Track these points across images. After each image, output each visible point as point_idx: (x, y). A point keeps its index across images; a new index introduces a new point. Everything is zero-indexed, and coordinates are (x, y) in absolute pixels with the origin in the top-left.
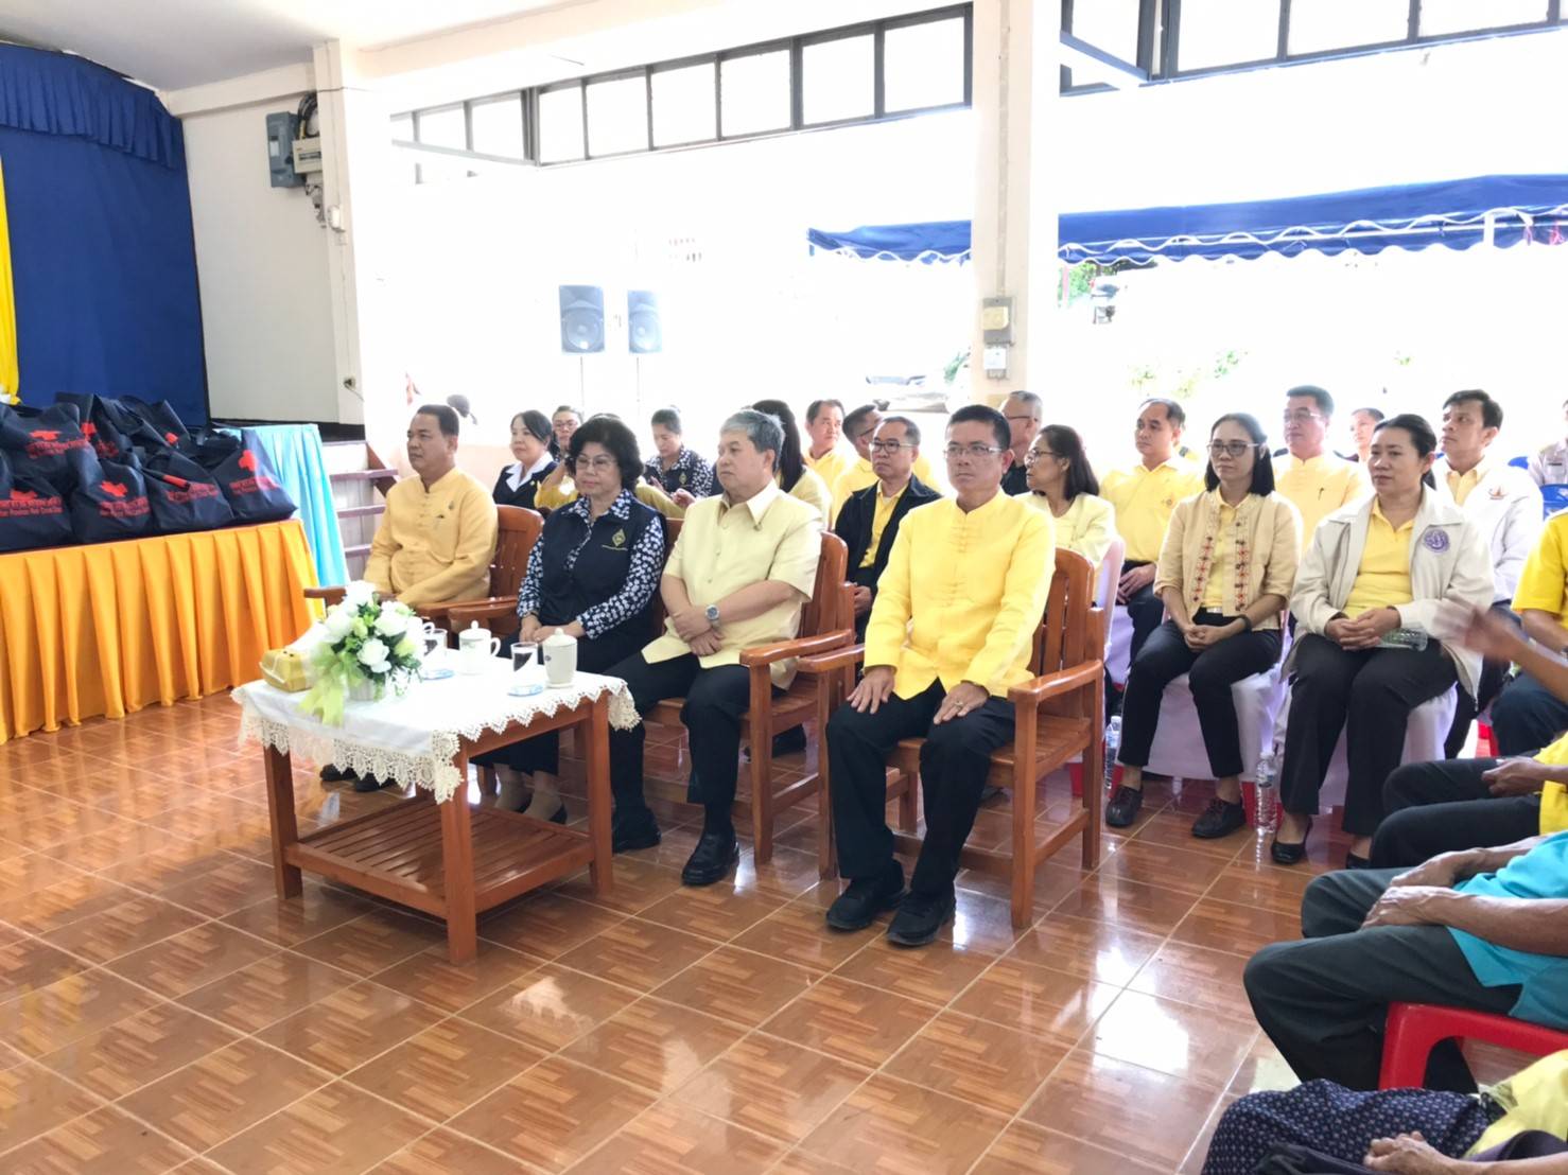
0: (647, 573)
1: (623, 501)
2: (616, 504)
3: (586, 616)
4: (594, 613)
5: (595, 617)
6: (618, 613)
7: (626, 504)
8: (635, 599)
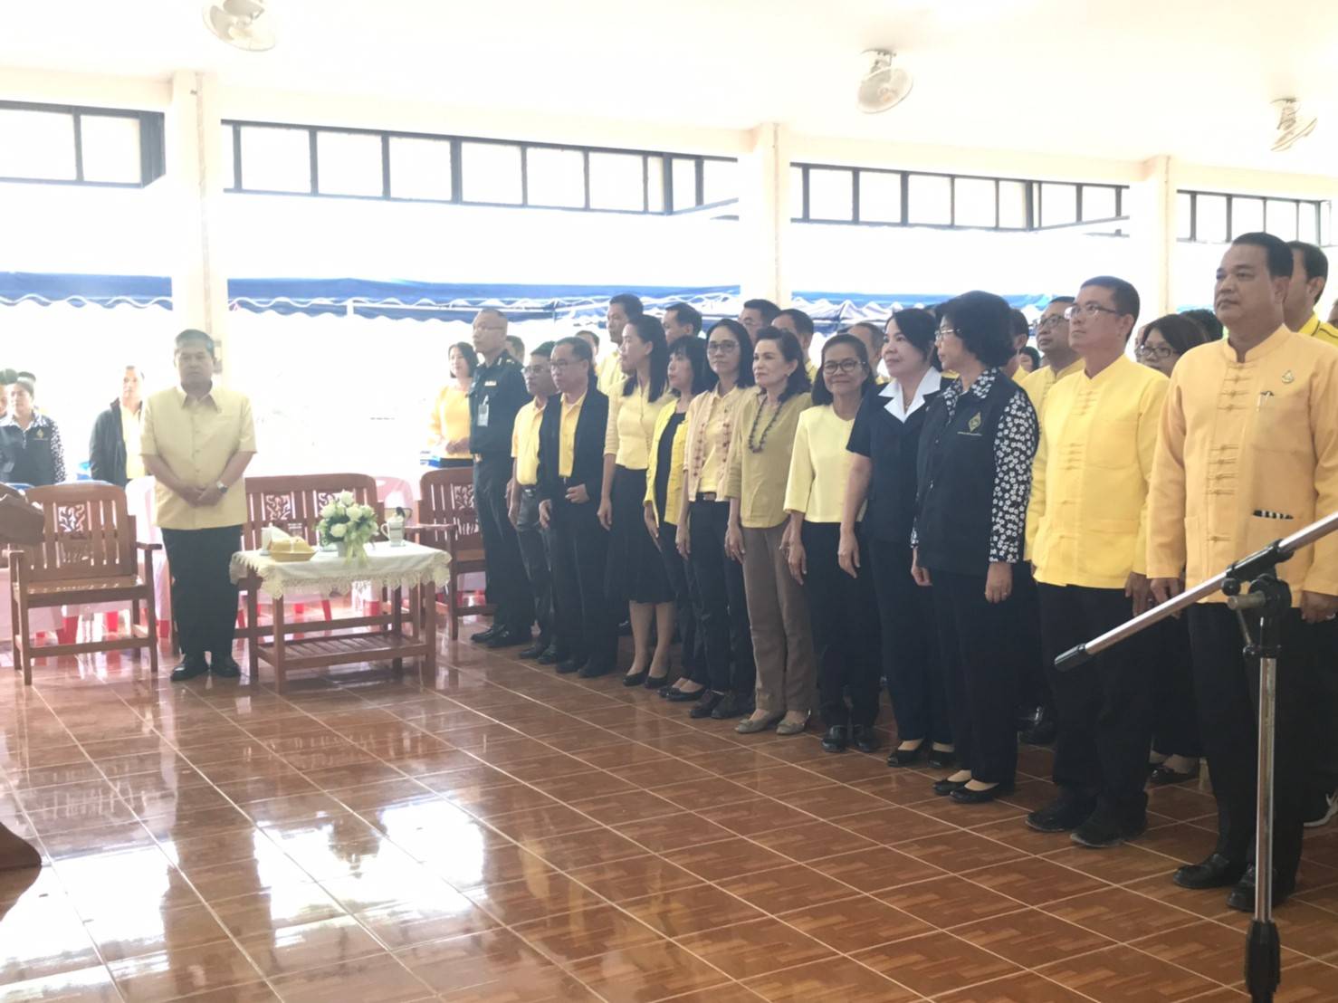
0: (1020, 462)
1: (986, 378)
2: (977, 383)
3: (994, 552)
4: (996, 543)
5: (999, 546)
6: (1014, 523)
7: (989, 382)
8: (1019, 500)
